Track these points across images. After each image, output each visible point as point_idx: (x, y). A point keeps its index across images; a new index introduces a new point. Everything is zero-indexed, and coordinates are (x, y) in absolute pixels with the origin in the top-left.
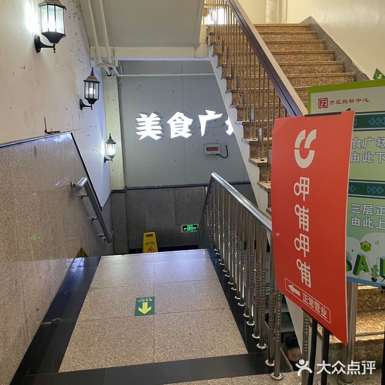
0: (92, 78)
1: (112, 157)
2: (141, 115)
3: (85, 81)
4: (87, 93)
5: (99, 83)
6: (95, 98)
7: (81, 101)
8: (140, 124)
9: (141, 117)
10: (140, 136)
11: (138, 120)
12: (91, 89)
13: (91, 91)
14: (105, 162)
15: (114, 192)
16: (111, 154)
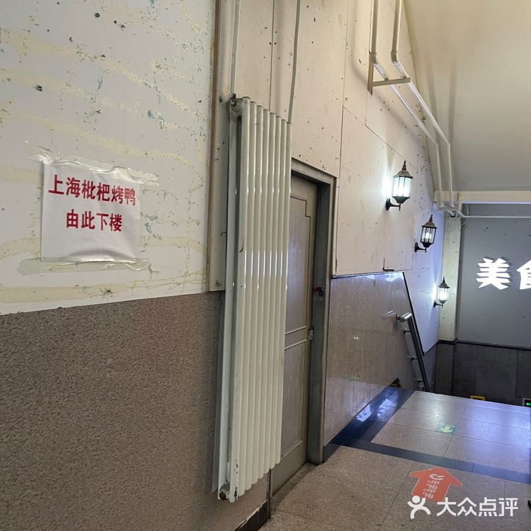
0: (430, 224)
1: (443, 302)
2: (485, 260)
3: (423, 227)
4: (423, 237)
5: (435, 228)
6: (430, 242)
7: (416, 244)
8: (482, 270)
9: (484, 262)
10: (482, 283)
11: (481, 265)
12: (428, 234)
13: (428, 236)
14: (434, 306)
15: (441, 342)
16: (442, 299)
